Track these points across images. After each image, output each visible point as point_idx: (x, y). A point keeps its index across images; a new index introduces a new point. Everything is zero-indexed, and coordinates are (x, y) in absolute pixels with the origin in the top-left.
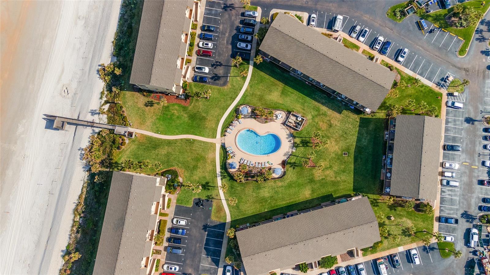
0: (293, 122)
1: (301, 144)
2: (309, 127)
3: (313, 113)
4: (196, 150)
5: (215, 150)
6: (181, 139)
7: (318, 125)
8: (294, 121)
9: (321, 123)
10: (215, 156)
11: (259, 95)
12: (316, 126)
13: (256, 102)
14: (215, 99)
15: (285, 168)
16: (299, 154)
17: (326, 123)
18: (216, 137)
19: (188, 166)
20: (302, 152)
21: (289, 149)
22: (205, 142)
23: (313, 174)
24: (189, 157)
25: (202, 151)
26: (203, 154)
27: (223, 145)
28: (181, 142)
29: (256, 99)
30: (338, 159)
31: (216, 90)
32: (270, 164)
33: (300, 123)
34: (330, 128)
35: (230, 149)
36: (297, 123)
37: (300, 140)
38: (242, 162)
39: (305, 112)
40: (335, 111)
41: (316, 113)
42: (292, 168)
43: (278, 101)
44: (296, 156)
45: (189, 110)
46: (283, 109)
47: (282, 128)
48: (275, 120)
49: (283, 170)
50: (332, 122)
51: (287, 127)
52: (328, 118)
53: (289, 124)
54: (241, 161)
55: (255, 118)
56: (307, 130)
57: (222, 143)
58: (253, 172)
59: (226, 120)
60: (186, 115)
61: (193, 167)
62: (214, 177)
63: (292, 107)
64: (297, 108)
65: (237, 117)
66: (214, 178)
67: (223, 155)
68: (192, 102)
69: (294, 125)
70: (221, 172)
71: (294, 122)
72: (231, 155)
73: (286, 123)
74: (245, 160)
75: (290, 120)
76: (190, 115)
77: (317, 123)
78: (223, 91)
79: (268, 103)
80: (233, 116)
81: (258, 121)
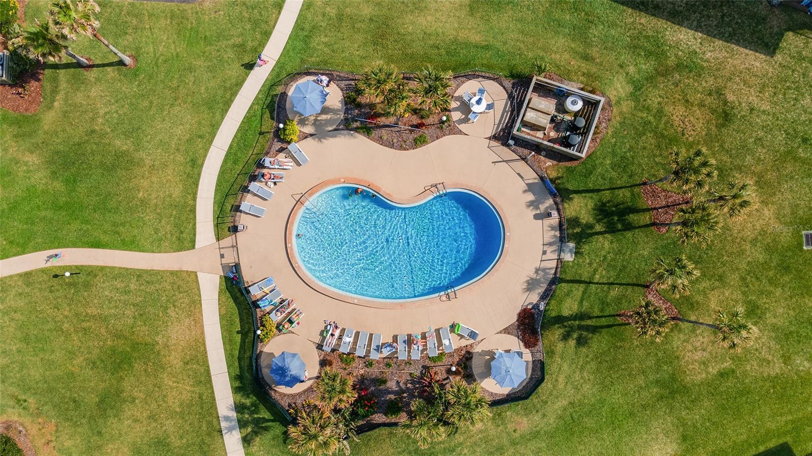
0: (544, 121)
1: (599, 221)
2: (623, 137)
3: (632, 69)
4: (103, 319)
5: (196, 303)
6: (27, 276)
7: (664, 119)
8: (549, 118)
9: (677, 113)
10: (203, 333)
11: (371, 20)
12: (657, 127)
13: (361, 52)
14: (165, 61)
15: (535, 345)
16: (595, 271)
17: (702, 105)
18: (193, 242)
19: (75, 402)
20: (605, 257)
21: (544, 253)
22: (146, 271)
23: (672, 358)
24: (71, 354)
25: (135, 318)
26: (142, 330)
27: (232, 276)
28: (27, 290)
29: (360, 37)
30: (786, 269)
31: (163, 23)
32: (462, 337)
33: (581, 122)
34: (723, 125)
35: (266, 290)
36: (563, 126)
37: (591, 205)
38: (331, 342)
39: (594, 70)
40: (737, 43)
41: (647, 66)
42: (572, 343)
43: (462, 35)
44: (580, 282)
45: (46, 133)
46: (489, 67)
47: (497, 159)
48: (462, 127)
49: (528, 355)
50: (731, 97)
51: (520, 150)
52: (709, 82)
53: (526, 134)
54: (324, 338)
55: (366, 130)
56: (614, 154)
57: (224, 267)
58: (392, 385)
59: (231, 156)
60: (33, 159)
61: (102, 401)
62: (209, 434)
63: (530, 55)
64: (558, 56)
65: (281, 137)
66: (207, 440)
67: (238, 320)
68: (55, 91)
69: (553, 134)
70: (239, 408)
71: (552, 120)
72: (276, 317)
73: (515, 132)
74: (343, 330)
75: (530, 116)
76: (57, 153)
77: (660, 113)
78: (198, 19)
79: (417, 48)
80: (261, 133)
81: (380, 140)
